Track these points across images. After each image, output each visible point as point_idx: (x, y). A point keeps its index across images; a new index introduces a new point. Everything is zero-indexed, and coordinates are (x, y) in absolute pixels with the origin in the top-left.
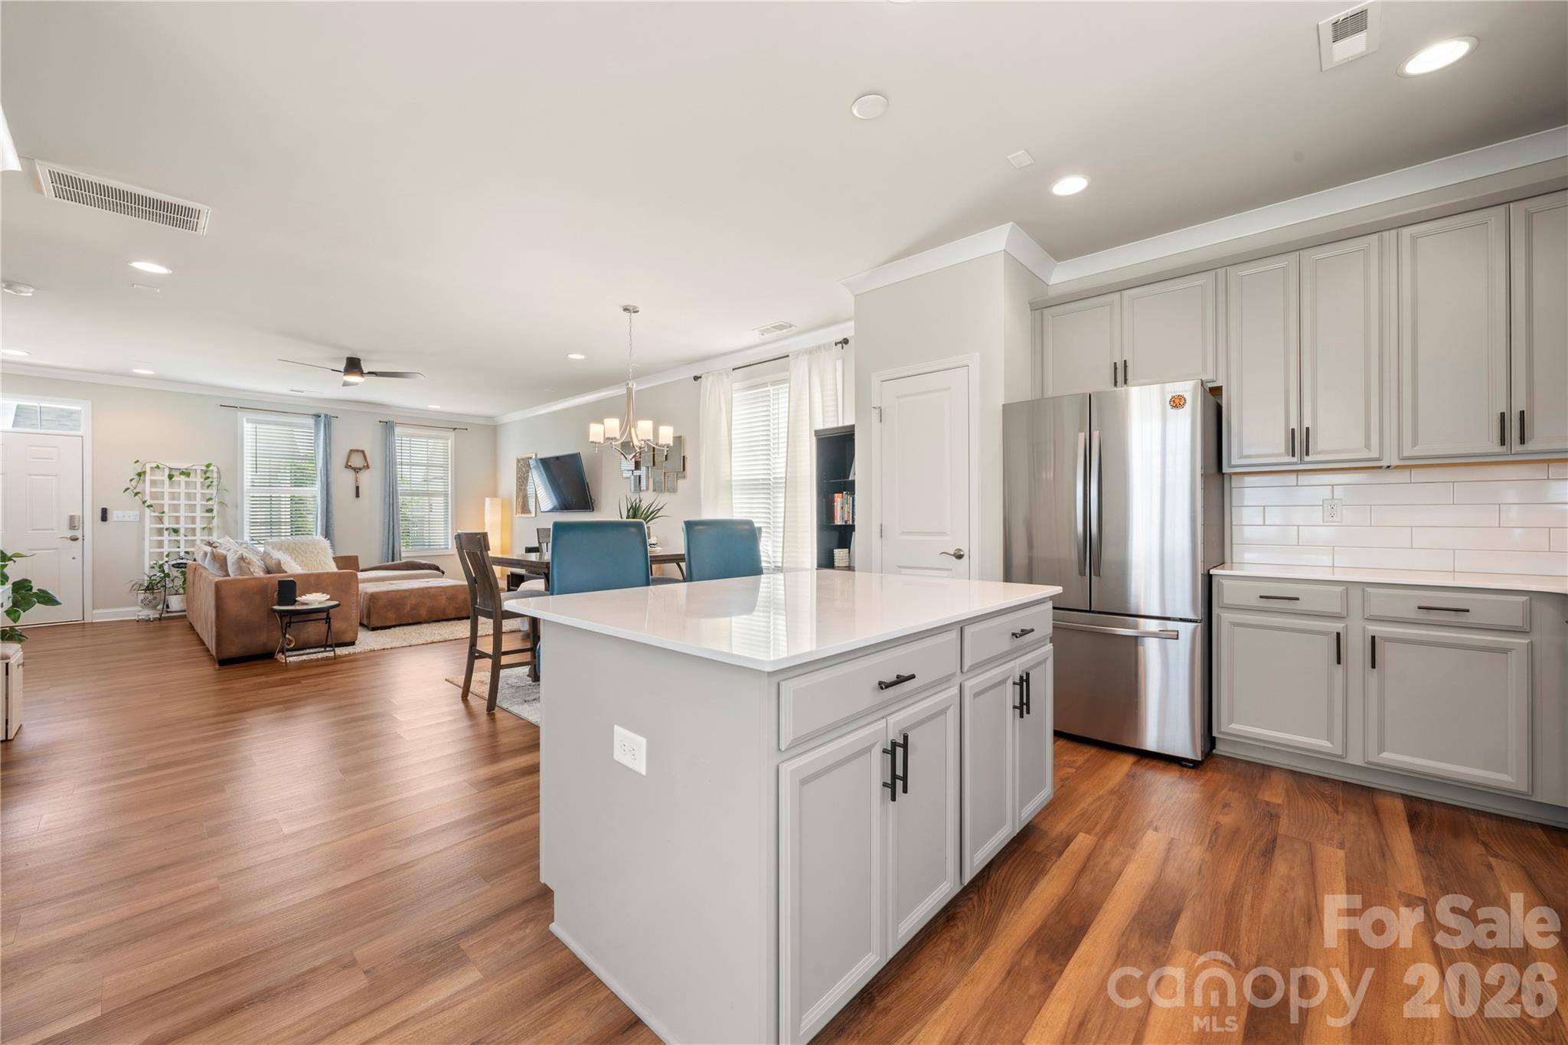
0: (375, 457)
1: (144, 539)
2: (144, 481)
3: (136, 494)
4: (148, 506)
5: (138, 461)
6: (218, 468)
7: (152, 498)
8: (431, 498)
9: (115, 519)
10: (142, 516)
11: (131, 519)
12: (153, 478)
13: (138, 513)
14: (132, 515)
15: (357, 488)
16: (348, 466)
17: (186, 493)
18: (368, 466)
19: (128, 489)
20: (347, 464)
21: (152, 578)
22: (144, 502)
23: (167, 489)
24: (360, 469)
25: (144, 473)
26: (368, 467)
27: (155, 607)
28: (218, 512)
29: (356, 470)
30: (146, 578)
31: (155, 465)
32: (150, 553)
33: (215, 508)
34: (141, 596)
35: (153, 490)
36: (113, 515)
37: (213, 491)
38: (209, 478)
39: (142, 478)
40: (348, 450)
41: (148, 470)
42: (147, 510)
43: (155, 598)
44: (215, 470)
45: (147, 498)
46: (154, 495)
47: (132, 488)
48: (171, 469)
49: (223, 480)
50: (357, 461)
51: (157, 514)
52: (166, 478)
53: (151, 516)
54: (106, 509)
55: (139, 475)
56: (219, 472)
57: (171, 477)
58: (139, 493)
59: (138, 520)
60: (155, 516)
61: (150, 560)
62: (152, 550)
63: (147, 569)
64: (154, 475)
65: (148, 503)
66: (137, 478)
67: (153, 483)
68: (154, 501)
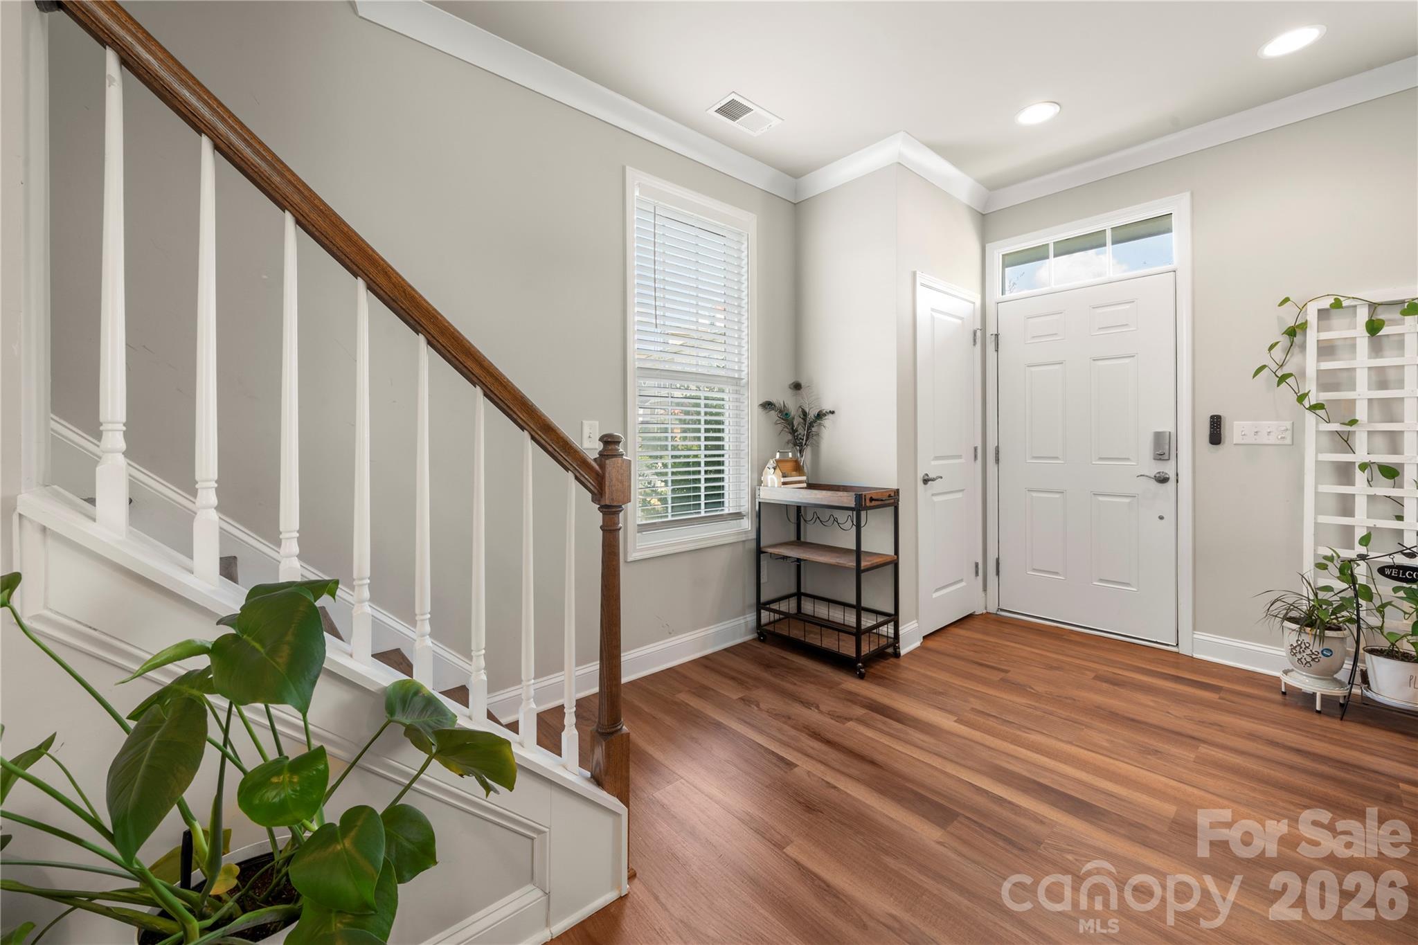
1: (1301, 488)
2: (1303, 347)
3: (1282, 379)
4: (1313, 408)
5: (1287, 300)
7: (1323, 386)
9: (1237, 439)
10: (1296, 432)
11: (1272, 440)
12: (1325, 336)
13: (1288, 424)
14: (1271, 430)
19: (1263, 367)
21: (1321, 595)
22: (1301, 398)
23: (1363, 359)
25: (1303, 326)
27: (1328, 675)
30: (1306, 591)
31: (1326, 303)
32: (1317, 525)
34: (1292, 639)
35: (1327, 365)
36: (1235, 431)
39: (1297, 339)
41: (1312, 316)
42: (1310, 418)
43: (1328, 652)
45: (1311, 386)
46: (1328, 381)
47: (1274, 367)
48: (1373, 306)
51: (1335, 428)
52: (1361, 331)
53: (1318, 432)
54: (1219, 417)
55: (1291, 332)
57: (1374, 326)
58: (1290, 375)
59: (1288, 441)
60: (1332, 432)
61: (1317, 543)
62: (1323, 519)
63: (1308, 567)
64: (1329, 329)
65: (1313, 399)
66: (1285, 340)
67: (1326, 350)
68: (1324, 396)
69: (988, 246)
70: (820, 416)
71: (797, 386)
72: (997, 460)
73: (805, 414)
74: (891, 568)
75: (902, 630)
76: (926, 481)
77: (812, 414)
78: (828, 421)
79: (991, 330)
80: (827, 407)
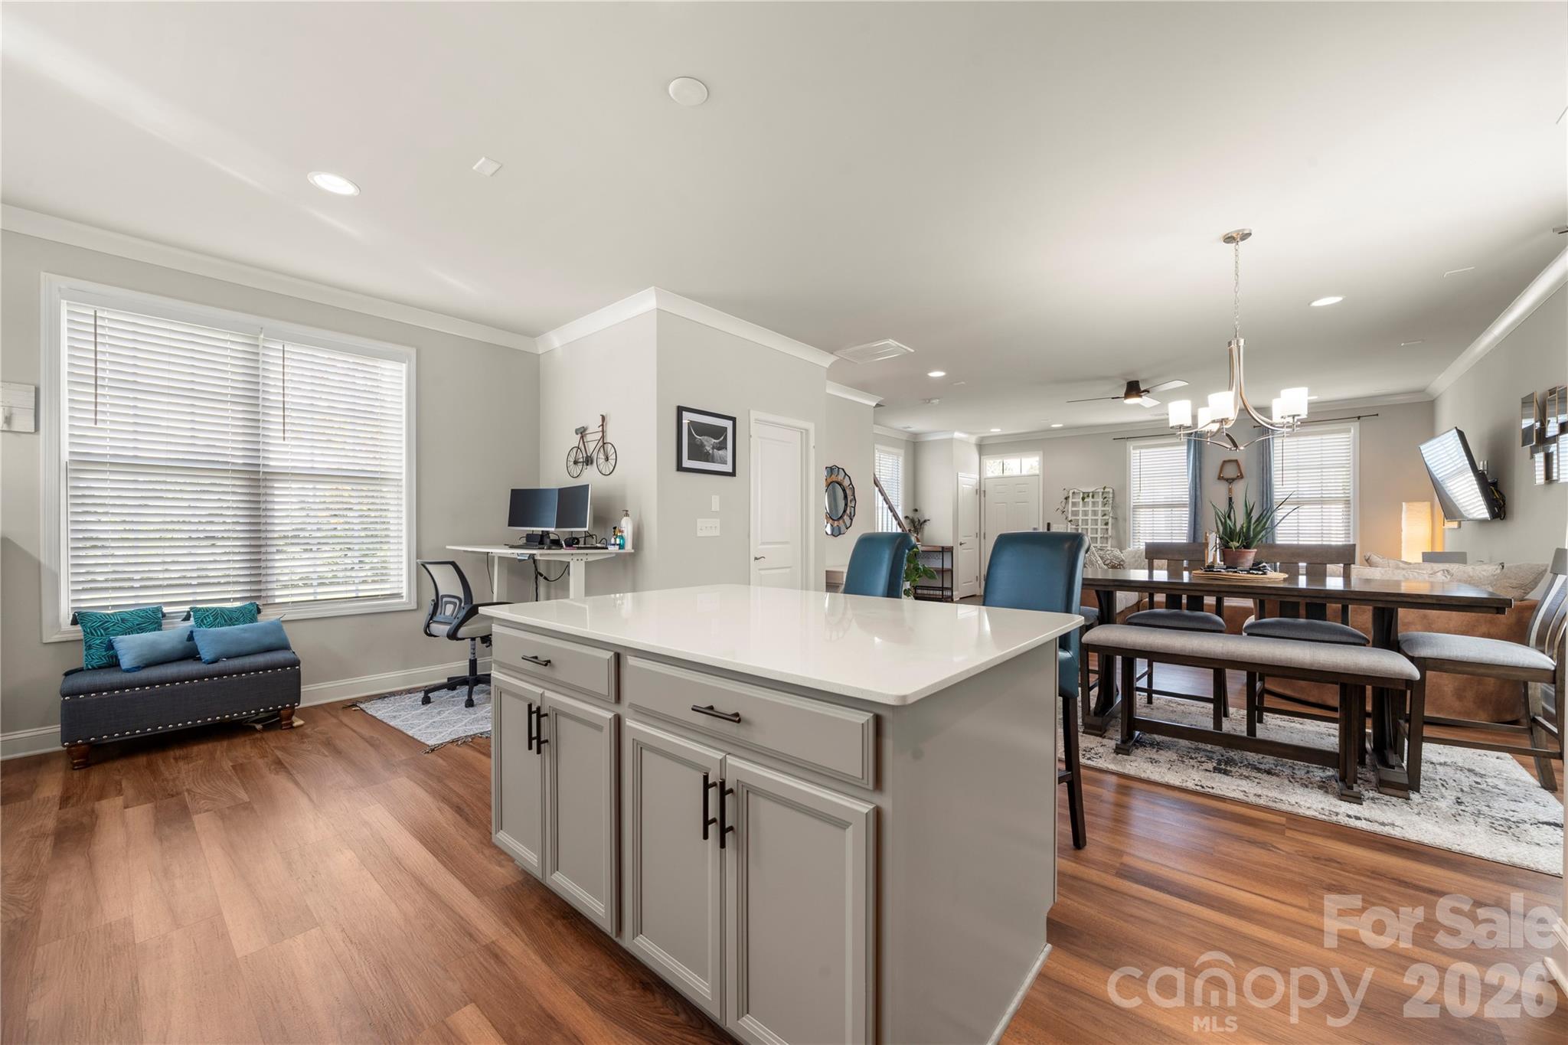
0: (1249, 466)
2: (1069, 503)
3: (1063, 512)
4: (1071, 521)
5: (1065, 489)
6: (1113, 490)
7: (1073, 515)
8: (1324, 506)
11: (1062, 530)
12: (1074, 500)
14: (1062, 528)
15: (1230, 499)
16: (1220, 478)
17: (1092, 511)
18: (1241, 474)
19: (1059, 509)
20: (1220, 476)
22: (1067, 518)
23: (1081, 508)
24: (1233, 480)
25: (1069, 497)
26: (1241, 477)
28: (1112, 524)
29: (1230, 481)
31: (1074, 491)
33: (1110, 521)
35: (1074, 509)
36: (1053, 528)
37: (1108, 508)
38: (1105, 498)
39: (1068, 501)
40: (1220, 463)
41: (1071, 495)
42: (1069, 524)
44: (1111, 491)
45: (1070, 515)
46: (1075, 513)
47: (1062, 509)
48: (1084, 493)
49: (1117, 499)
50: (1230, 472)
51: (1074, 527)
52: (1080, 500)
54: (1050, 523)
55: (1066, 498)
56: (1113, 493)
57: (1083, 499)
58: (1065, 512)
64: (1074, 498)
65: (1069, 519)
66: (1065, 501)
67: (1074, 504)
68: (1073, 518)
69: (982, 457)
70: (925, 521)
71: (916, 510)
72: (985, 538)
73: (919, 520)
74: (950, 573)
75: (954, 593)
76: (961, 544)
77: (922, 520)
78: (927, 523)
79: (983, 489)
80: (927, 518)
